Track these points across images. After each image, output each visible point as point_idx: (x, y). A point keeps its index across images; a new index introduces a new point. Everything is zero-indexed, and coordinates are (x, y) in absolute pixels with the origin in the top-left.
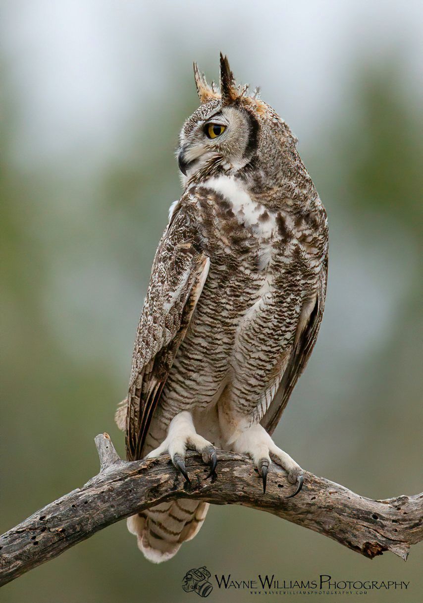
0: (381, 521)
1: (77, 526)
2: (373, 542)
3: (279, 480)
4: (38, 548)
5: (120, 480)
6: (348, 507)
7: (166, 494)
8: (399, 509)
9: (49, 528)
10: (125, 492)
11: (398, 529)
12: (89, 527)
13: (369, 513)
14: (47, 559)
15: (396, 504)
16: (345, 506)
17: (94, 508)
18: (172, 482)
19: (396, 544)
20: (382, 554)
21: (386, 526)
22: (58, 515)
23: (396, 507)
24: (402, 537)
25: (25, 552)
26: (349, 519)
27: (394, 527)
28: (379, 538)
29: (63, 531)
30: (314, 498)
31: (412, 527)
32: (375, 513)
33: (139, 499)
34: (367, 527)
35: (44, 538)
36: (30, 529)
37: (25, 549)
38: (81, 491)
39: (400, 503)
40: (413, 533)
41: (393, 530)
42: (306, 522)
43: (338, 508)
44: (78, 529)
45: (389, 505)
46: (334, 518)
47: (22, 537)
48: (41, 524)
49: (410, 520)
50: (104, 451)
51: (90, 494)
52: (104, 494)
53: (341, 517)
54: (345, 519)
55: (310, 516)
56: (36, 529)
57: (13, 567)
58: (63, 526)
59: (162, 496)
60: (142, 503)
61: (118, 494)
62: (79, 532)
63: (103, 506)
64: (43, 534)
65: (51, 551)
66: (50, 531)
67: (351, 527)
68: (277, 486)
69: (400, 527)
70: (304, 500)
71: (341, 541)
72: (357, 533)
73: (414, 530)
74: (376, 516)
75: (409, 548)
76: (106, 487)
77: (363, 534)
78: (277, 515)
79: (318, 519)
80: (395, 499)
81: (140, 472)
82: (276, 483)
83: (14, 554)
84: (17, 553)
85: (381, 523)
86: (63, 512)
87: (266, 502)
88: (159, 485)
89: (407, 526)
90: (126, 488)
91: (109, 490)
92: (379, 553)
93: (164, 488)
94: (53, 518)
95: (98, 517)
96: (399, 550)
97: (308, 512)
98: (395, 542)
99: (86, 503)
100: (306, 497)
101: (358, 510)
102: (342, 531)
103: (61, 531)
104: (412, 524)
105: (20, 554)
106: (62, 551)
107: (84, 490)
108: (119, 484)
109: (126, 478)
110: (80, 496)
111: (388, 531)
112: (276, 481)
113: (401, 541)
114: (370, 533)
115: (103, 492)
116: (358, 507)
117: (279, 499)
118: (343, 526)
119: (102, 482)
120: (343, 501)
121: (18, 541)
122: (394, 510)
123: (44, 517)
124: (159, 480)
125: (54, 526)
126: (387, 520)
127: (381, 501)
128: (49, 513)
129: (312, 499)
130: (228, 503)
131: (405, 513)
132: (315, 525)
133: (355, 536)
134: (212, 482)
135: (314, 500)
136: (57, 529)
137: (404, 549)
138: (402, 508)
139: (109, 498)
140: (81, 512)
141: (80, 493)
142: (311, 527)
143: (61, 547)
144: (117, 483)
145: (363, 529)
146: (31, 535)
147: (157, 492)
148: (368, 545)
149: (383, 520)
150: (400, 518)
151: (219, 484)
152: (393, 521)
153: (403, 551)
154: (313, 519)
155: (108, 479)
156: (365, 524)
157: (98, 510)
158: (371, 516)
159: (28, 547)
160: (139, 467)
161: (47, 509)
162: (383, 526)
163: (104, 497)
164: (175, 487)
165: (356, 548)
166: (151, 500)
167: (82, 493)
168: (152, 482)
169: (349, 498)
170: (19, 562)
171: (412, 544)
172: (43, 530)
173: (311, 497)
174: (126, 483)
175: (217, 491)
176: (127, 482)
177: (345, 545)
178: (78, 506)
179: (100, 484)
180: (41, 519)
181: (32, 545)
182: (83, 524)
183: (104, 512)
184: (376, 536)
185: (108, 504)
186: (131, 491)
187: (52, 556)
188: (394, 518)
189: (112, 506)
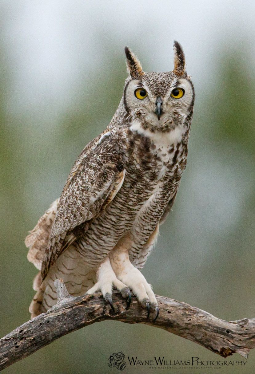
0: (232, 334)
1: (42, 336)
2: (226, 347)
4: (18, 350)
5: (70, 308)
6: (211, 326)
7: (98, 317)
8: (243, 327)
9: (25, 338)
10: (72, 316)
11: (242, 340)
12: (50, 337)
13: (224, 329)
14: (24, 357)
15: (241, 324)
16: (209, 325)
17: (53, 325)
18: (102, 309)
19: (241, 349)
20: (232, 355)
21: (234, 338)
22: (31, 329)
23: (241, 325)
24: (244, 344)
25: (10, 352)
26: (212, 333)
27: (240, 338)
28: (229, 345)
29: (34, 339)
31: (250, 339)
32: (228, 329)
33: (81, 320)
34: (223, 338)
35: (22, 343)
36: (14, 338)
37: (10, 350)
39: (243, 323)
40: (251, 341)
41: (239, 340)
42: (185, 335)
43: (205, 326)
44: (43, 338)
45: (236, 324)
46: (202, 332)
47: (9, 343)
48: (20, 335)
49: (250, 334)
50: (60, 290)
51: (51, 316)
52: (59, 317)
53: (207, 332)
54: (209, 333)
55: (187, 331)
56: (17, 338)
57: (3, 362)
58: (34, 336)
59: (95, 318)
60: (83, 322)
61: (69, 316)
62: (44, 340)
63: (59, 324)
64: (22, 341)
65: (26, 352)
66: (26, 340)
67: (213, 338)
68: (167, 312)
69: (243, 338)
70: (183, 321)
71: (207, 347)
72: (216, 342)
74: (228, 331)
75: (249, 351)
76: (60, 313)
77: (220, 342)
78: (167, 330)
79: (192, 333)
80: (240, 320)
81: (82, 303)
82: (166, 310)
83: (3, 354)
84: (6, 353)
85: (231, 335)
86: (34, 328)
87: (160, 322)
88: (94, 312)
89: (248, 337)
90: (73, 313)
91: (63, 314)
92: (230, 354)
93: (97, 313)
94: (28, 331)
95: (56, 330)
96: (242, 353)
97: (186, 329)
98: (240, 347)
99: (48, 322)
100: (185, 319)
101: (217, 327)
102: (208, 340)
103: (33, 340)
104: (251, 337)
105: (7, 354)
106: (34, 351)
107: (47, 314)
108: (69, 310)
109: (73, 307)
110: (44, 318)
111: (236, 340)
112: (167, 309)
113: (244, 347)
114: (224, 341)
115: (59, 315)
116: (217, 325)
117: (168, 320)
118: (208, 337)
119: (59, 309)
120: (208, 322)
121: (6, 346)
122: (239, 328)
123: (22, 331)
124: (94, 308)
125: (29, 337)
126: (235, 333)
127: (231, 322)
128: (25, 328)
129: (189, 321)
130: (137, 323)
131: (246, 330)
132: (191, 337)
133: (215, 344)
134: (127, 309)
135: (190, 321)
136: (30, 338)
137: (245, 352)
138: (245, 326)
139: (63, 319)
140: (45, 327)
141: (44, 316)
142: (188, 338)
143: (33, 349)
144: (67, 309)
145: (220, 339)
146: (14, 342)
147: (93, 315)
148: (223, 349)
149: (233, 333)
150: (243, 332)
151: (131, 310)
152: (239, 334)
153: (245, 353)
154: (190, 332)
155: (62, 307)
156: (222, 336)
157: (56, 326)
158: (225, 332)
159: (12, 349)
160: (81, 300)
161: (24, 326)
162: (233, 338)
163: (60, 318)
164: (104, 312)
165: (216, 351)
166: (89, 320)
167: (46, 316)
168: (90, 309)
169: (212, 320)
170: (7, 359)
171: (251, 349)
172: (22, 339)
173: (188, 319)
174: (74, 310)
175: (130, 315)
176: (74, 309)
177: (209, 349)
178: (43, 324)
179: (57, 310)
180: (21, 332)
181: (14, 348)
182: (46, 335)
183: (60, 328)
184: (228, 344)
185: (62, 323)
186: (76, 315)
187: (28, 355)
188: (240, 332)
189: (65, 324)
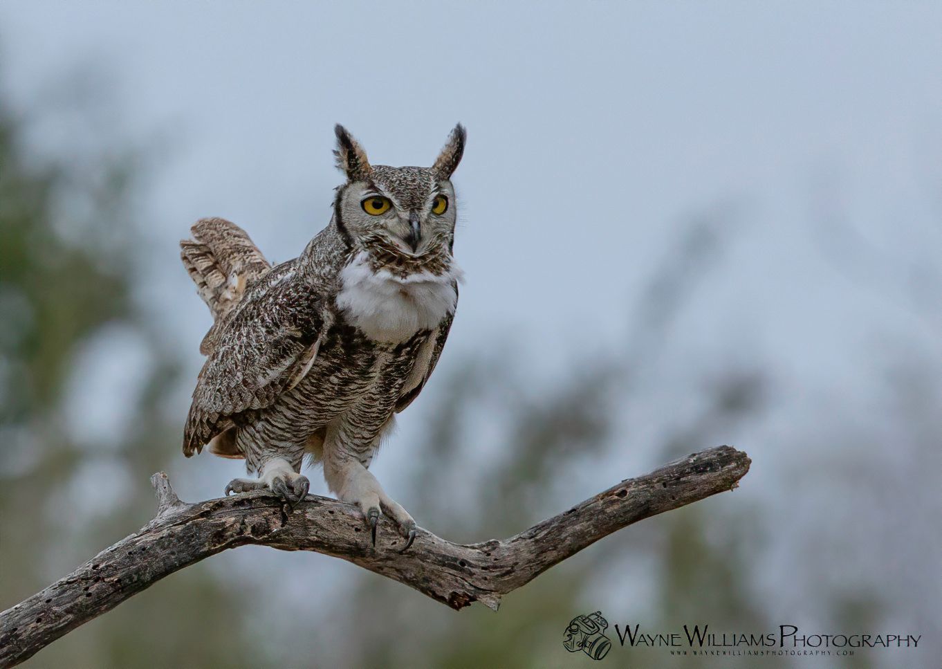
0: (470, 568)
1: (134, 575)
2: (460, 591)
3: (356, 523)
4: (90, 601)
5: (181, 524)
6: (433, 553)
7: (231, 539)
8: (489, 555)
9: (103, 579)
10: (186, 538)
11: (488, 577)
12: (148, 577)
13: (456, 559)
14: (101, 612)
15: (485, 549)
16: (429, 551)
17: (153, 556)
18: (238, 526)
19: (486, 594)
20: (470, 605)
21: (474, 574)
22: (113, 563)
23: (486, 552)
24: (492, 586)
25: (77, 605)
26: (433, 567)
27: (484, 575)
28: (466, 587)
29: (119, 581)
30: (395, 543)
31: (503, 575)
32: (463, 560)
33: (203, 545)
34: (454, 575)
35: (97, 589)
36: (83, 579)
37: (77, 601)
38: (138, 537)
39: (490, 548)
40: (505, 581)
41: (483, 578)
42: (385, 570)
43: (421, 554)
44: (136, 579)
45: (477, 551)
46: (417, 565)
47: (74, 588)
48: (94, 573)
49: (502, 567)
50: (162, 492)
51: (148, 539)
52: (163, 540)
53: (424, 564)
54: (429, 566)
55: (390, 563)
56: (88, 579)
57: (64, 622)
58: (119, 575)
59: (226, 542)
60: (205, 549)
61: (180, 539)
62: (136, 582)
63: (163, 553)
64: (96, 585)
65: (104, 604)
66: (104, 581)
67: (436, 575)
68: (354, 529)
69: (489, 575)
70: (383, 545)
71: (424, 591)
72: (442, 581)
73: (506, 578)
74: (463, 563)
75: (500, 598)
76: (165, 532)
77: (449, 583)
78: (353, 561)
79: (397, 566)
80: (484, 543)
81: (202, 515)
82: (353, 526)
83: (64, 607)
84: (68, 605)
85: (470, 570)
86: (118, 560)
87: (343, 548)
88: (225, 530)
89: (498, 573)
90: (187, 533)
91: (170, 536)
92: (467, 604)
93: (229, 533)
94: (107, 567)
95: (157, 565)
96: (489, 601)
97: (388, 559)
98: (485, 592)
99: (144, 549)
100: (386, 542)
101: (444, 556)
102: (426, 580)
103: (116, 582)
104: (504, 572)
105: (71, 607)
106: (117, 603)
107: (141, 535)
108: (180, 528)
109: (187, 521)
110: (136, 542)
111: (477, 579)
112: (353, 524)
113: (492, 591)
114: (457, 581)
115: (162, 538)
116: (444, 553)
117: (356, 544)
118: (427, 574)
119: (161, 526)
120: (426, 546)
121: (69, 593)
122: (483, 556)
123: (98, 566)
124: (224, 523)
125: (108, 577)
126: (475, 567)
127: (468, 545)
128: (103, 561)
129: (392, 544)
130: (301, 549)
131: (496, 559)
132: (395, 573)
133: (440, 585)
134: (282, 526)
135: (394, 546)
136: (112, 579)
137: (494, 599)
138: (492, 553)
139: (169, 544)
140: (138, 559)
141: (136, 539)
142: (392, 576)
143: (117, 599)
144: (177, 527)
145: (449, 577)
146: (84, 585)
147: (222, 536)
148: (454, 595)
149: (472, 567)
150: (489, 564)
151: (291, 527)
152: (483, 568)
153: (494, 602)
154: (394, 566)
155: (168, 523)
156: (452, 571)
157: (157, 557)
158: (458, 563)
159: (80, 599)
160: (201, 510)
161: (101, 556)
162: (471, 574)
163: (163, 542)
164: (241, 532)
165: (441, 599)
166: (215, 546)
167: (139, 538)
168: (218, 525)
169: (433, 543)
170: (71, 616)
171: (503, 593)
172: (96, 580)
173: (392, 542)
174: (189, 528)
175: (288, 535)
176: (188, 526)
177: (428, 594)
178: (135, 553)
179: (158, 528)
180: (94, 567)
181: (84, 597)
182: (140, 573)
183: (164, 560)
184: (463, 585)
185: (168, 551)
186: (193, 536)
187: (107, 609)
188: (484, 565)
189: (173, 553)
